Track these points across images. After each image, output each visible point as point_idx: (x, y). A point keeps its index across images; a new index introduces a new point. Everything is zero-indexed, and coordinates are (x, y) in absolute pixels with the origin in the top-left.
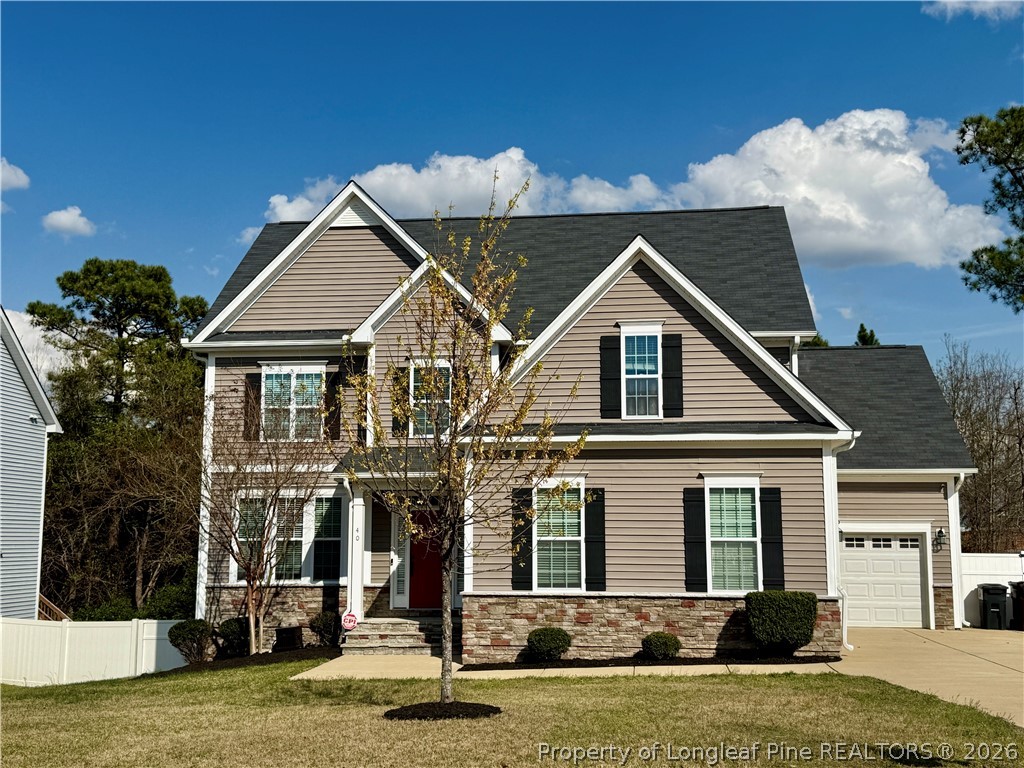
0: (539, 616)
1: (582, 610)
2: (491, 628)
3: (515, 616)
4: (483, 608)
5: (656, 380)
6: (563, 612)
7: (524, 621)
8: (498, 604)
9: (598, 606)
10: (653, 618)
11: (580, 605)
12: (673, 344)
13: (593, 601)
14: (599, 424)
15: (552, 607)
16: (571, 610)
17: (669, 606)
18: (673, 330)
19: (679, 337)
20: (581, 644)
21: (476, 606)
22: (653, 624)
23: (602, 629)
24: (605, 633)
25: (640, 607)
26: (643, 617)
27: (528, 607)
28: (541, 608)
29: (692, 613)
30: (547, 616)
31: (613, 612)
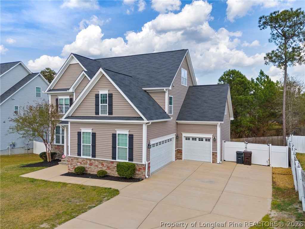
0: (82, 163)
1: (90, 162)
2: (73, 164)
3: (78, 162)
4: (72, 160)
5: (107, 105)
6: (87, 162)
7: (79, 164)
8: (74, 159)
9: (94, 161)
10: (105, 165)
11: (90, 161)
12: (111, 96)
13: (93, 160)
14: (94, 117)
15: (84, 161)
16: (88, 162)
17: (108, 163)
18: (111, 92)
19: (112, 94)
20: (90, 170)
21: (70, 159)
22: (105, 167)
23: (94, 167)
24: (95, 168)
25: (102, 163)
26: (103, 165)
27: (80, 160)
28: (83, 161)
29: (113, 165)
30: (84, 163)
31: (97, 163)
